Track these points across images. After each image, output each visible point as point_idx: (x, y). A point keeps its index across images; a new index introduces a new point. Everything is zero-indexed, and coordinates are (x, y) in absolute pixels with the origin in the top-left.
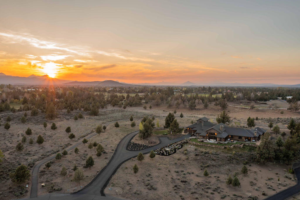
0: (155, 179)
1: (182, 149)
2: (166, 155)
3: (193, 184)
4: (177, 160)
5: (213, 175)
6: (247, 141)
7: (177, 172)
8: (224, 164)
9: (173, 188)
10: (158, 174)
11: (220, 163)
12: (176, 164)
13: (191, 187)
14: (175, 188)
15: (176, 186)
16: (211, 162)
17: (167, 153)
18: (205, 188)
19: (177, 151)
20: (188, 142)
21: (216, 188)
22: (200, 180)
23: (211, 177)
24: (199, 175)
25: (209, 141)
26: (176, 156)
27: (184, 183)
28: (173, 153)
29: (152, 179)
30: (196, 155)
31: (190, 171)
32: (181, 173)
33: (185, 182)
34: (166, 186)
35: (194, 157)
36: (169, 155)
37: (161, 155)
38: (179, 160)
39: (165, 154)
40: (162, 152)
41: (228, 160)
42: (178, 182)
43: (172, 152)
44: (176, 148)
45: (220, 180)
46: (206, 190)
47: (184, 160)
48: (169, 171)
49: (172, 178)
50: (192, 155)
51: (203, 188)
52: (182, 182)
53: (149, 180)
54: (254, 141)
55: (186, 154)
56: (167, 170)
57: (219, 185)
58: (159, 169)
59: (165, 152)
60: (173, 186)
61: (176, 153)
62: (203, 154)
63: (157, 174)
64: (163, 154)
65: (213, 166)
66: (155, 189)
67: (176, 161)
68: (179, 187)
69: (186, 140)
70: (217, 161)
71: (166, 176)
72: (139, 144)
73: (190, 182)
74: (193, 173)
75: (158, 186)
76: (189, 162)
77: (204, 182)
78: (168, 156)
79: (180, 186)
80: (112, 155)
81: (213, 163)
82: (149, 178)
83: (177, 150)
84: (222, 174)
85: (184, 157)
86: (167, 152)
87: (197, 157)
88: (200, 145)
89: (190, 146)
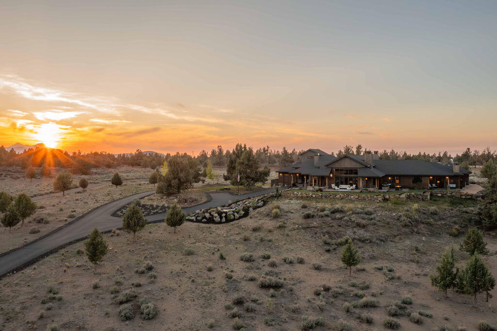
0: (164, 282)
1: (266, 207)
2: (220, 223)
3: (305, 294)
4: (251, 232)
5: (370, 266)
6: (435, 188)
7: (249, 260)
8: (395, 236)
9: (228, 308)
10: (181, 266)
11: (382, 232)
12: (245, 240)
13: (302, 304)
14: (235, 310)
15: (239, 302)
16: (355, 233)
17: (221, 218)
18: (355, 307)
19: (252, 212)
20: (280, 195)
21: (399, 303)
22: (332, 280)
23: (364, 270)
24: (324, 266)
25: (336, 188)
26: (248, 222)
27: (272, 291)
28: (240, 218)
29: (152, 282)
30: (308, 217)
31: (291, 256)
32: (262, 263)
33: (277, 287)
34: (201, 301)
35: (301, 221)
36: (228, 220)
37: (204, 223)
38: (255, 230)
39: (217, 219)
40: (207, 215)
41: (406, 226)
42: (250, 290)
43: (236, 214)
44: (249, 207)
45: (399, 278)
46: (365, 314)
47: (270, 231)
48: (222, 257)
49: (229, 277)
50: (297, 218)
51: (347, 304)
52: (264, 286)
53: (139, 285)
54: (454, 186)
55: (276, 216)
56: (217, 255)
57: (406, 295)
58: (190, 253)
59: (216, 215)
60: (229, 303)
61: (249, 217)
62: (326, 212)
63: (177, 267)
64: (211, 220)
65: (363, 241)
66: (151, 317)
67: (247, 234)
68: (252, 305)
69: (277, 191)
70: (371, 228)
71: (210, 270)
72: (152, 206)
73: (293, 287)
74: (301, 262)
75: (170, 307)
76: (288, 235)
77: (345, 286)
78: (224, 225)
79: (254, 301)
80: (61, 225)
81: (361, 233)
82: (143, 280)
83: (251, 209)
84: (397, 260)
85: (270, 224)
86: (224, 215)
87: (309, 221)
88: (314, 196)
89: (287, 201)
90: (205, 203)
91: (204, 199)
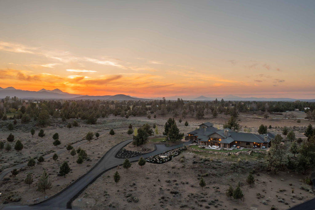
0: (139, 190)
1: (179, 156)
2: (159, 163)
3: (185, 196)
4: (171, 169)
5: (211, 186)
6: (256, 147)
7: (169, 182)
8: (226, 173)
9: (160, 200)
10: (145, 184)
11: (222, 171)
12: (169, 172)
13: (183, 199)
14: (162, 200)
15: (163, 198)
16: (211, 171)
17: (160, 161)
18: (199, 201)
19: (173, 158)
20: (186, 149)
21: (213, 200)
22: (195, 191)
23: (209, 188)
24: (195, 185)
25: (211, 147)
26: (171, 164)
27: (174, 194)
28: (168, 161)
29: (136, 190)
30: (194, 163)
31: (184, 181)
32: (173, 183)
33: (176, 193)
34: (152, 197)
35: (191, 164)
36: (163, 162)
37: (153, 163)
38: (173, 168)
39: (158, 162)
40: (154, 159)
41: (232, 169)
42: (167, 194)
43: (166, 159)
44: (172, 156)
45: (219, 191)
46: (200, 203)
47: (179, 169)
48: (159, 181)
49: (161, 189)
50: (190, 163)
51: (196, 200)
52: (172, 193)
53: (131, 191)
54: (265, 147)
55: (182, 162)
56: (157, 180)
57: (218, 198)
58: (148, 178)
59: (158, 159)
60: (160, 198)
61: (171, 161)
62: (202, 161)
63: (143, 184)
64: (156, 162)
65: (213, 175)
66: (137, 201)
67: (169, 170)
68: (167, 199)
69: (185, 147)
70: (218, 169)
71: (155, 186)
72: (131, 151)
73: (181, 193)
74: (187, 183)
75: (142, 198)
76: (185, 171)
77: (199, 194)
78: (161, 164)
79: (168, 198)
80: (97, 162)
81: (214, 171)
82: (132, 189)
83: (173, 157)
84: (223, 184)
85: (179, 165)
86: (161, 159)
87: (195, 165)
88: (200, 151)
89: (189, 153)
90: (154, 151)
91: (154, 149)
